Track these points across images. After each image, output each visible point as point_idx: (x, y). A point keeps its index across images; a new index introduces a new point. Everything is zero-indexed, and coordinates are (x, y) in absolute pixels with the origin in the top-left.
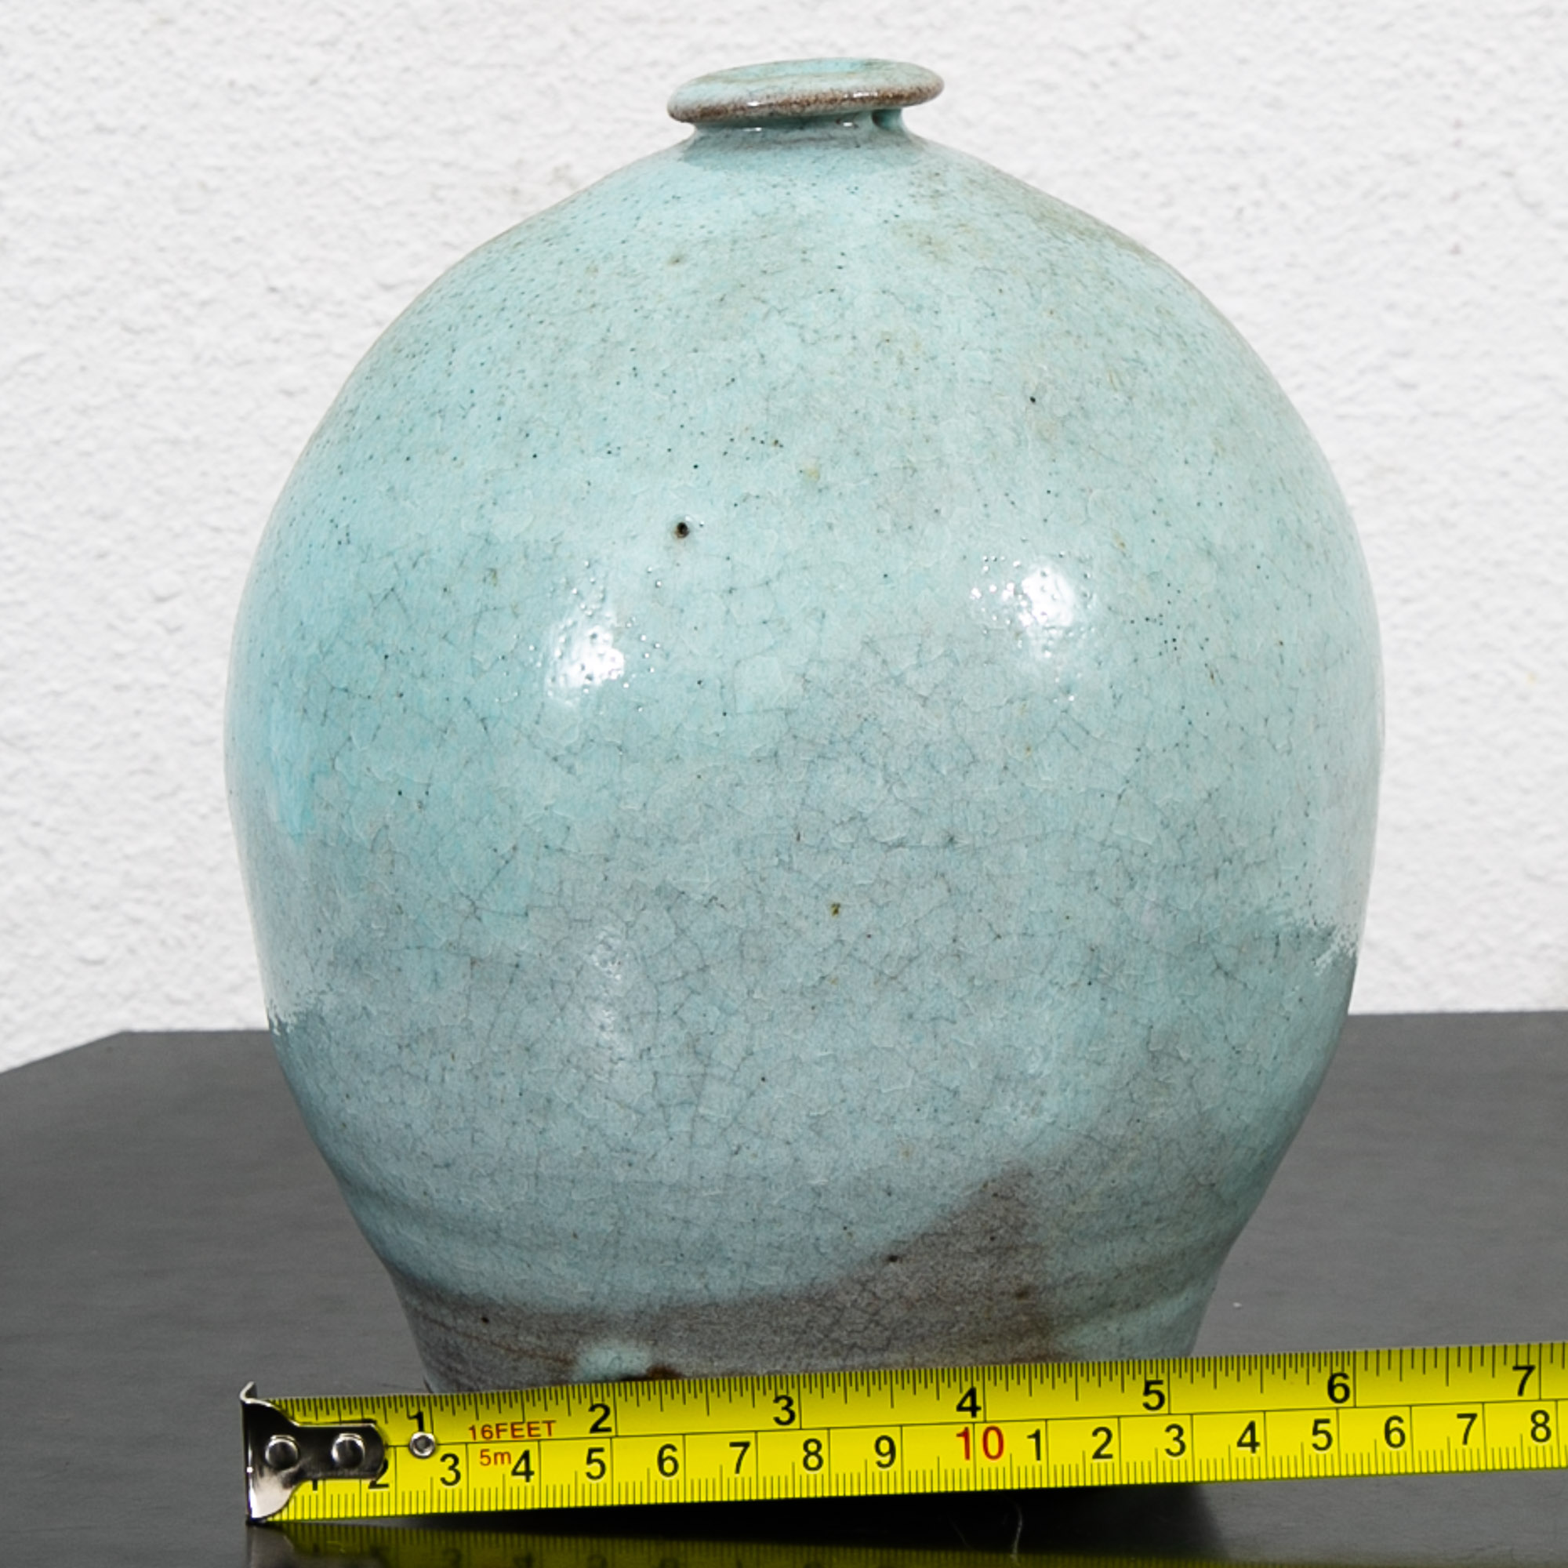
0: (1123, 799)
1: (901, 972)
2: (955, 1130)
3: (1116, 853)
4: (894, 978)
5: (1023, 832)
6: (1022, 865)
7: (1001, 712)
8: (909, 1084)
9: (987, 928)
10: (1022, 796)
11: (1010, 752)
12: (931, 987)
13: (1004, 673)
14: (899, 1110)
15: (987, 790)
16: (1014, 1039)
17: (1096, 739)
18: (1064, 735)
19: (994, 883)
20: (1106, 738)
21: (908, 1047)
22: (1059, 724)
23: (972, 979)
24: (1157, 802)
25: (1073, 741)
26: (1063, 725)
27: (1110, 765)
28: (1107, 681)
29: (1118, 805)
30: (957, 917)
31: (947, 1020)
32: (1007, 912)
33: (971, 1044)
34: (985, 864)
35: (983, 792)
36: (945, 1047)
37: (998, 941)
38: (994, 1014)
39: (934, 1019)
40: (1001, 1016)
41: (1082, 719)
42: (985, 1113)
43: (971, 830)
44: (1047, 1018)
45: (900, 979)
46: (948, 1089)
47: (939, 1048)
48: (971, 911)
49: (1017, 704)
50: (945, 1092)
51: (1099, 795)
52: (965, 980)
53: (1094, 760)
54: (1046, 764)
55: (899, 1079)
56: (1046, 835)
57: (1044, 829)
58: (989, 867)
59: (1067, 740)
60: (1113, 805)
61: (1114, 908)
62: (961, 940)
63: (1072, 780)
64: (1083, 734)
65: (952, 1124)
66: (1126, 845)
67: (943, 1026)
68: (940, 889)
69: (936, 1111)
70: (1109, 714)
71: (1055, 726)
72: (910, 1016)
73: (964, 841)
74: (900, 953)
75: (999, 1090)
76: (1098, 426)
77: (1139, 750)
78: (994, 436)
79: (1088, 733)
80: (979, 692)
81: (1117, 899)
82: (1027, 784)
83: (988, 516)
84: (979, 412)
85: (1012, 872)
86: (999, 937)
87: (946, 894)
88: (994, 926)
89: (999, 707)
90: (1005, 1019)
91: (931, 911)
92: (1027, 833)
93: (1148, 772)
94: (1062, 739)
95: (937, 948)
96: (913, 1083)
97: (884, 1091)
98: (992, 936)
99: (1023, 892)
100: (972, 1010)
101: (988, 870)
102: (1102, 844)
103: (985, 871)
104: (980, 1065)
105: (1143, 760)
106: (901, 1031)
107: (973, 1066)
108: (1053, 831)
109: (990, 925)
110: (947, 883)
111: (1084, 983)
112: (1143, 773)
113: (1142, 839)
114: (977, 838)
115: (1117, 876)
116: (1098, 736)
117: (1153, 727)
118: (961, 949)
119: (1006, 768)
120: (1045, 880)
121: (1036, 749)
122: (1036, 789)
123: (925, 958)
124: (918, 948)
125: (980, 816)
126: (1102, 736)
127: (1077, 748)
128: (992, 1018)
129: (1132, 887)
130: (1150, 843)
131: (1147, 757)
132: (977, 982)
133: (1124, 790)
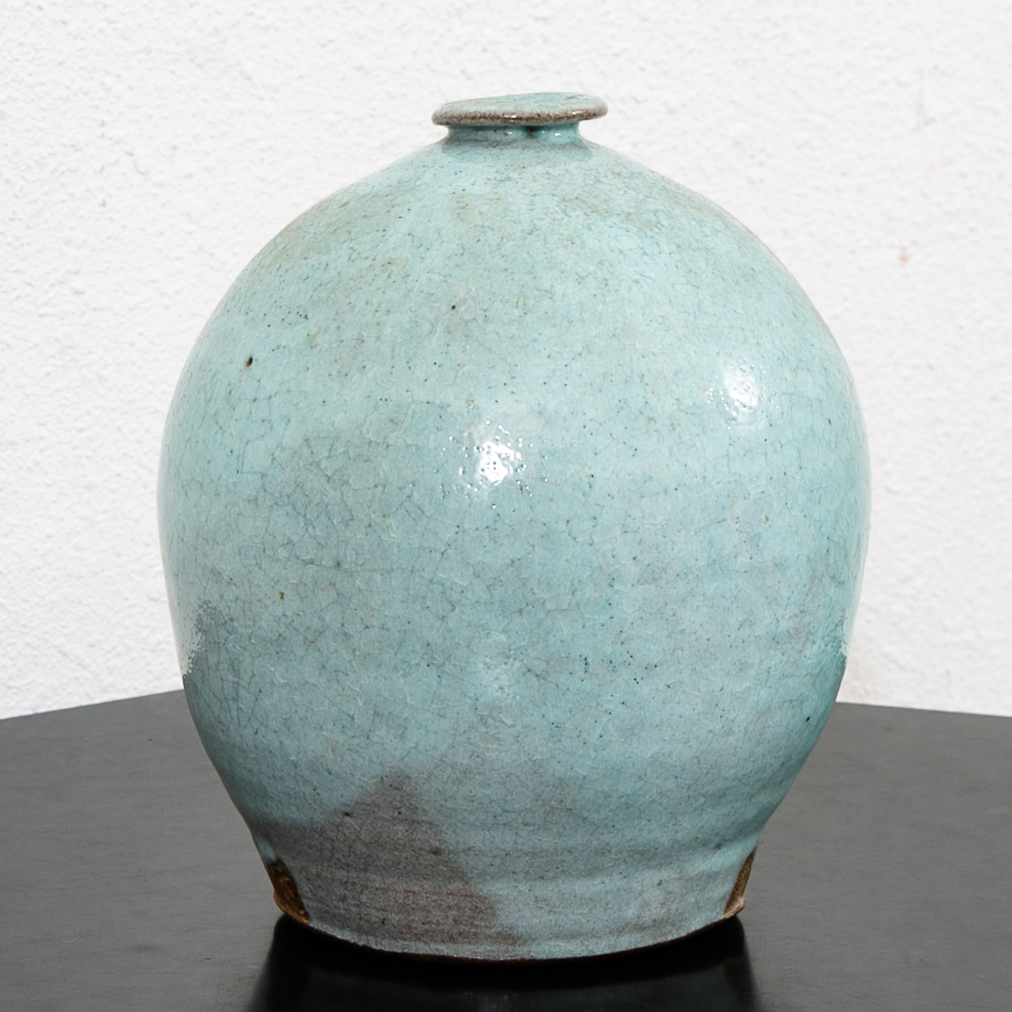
0: (445, 554)
1: (316, 639)
2: (356, 741)
3: (441, 588)
4: (313, 642)
5: (379, 566)
6: (379, 586)
7: (370, 492)
8: (326, 708)
9: (360, 621)
10: (379, 544)
11: (373, 517)
12: (332, 651)
13: (375, 468)
14: (324, 723)
15: (358, 537)
16: (382, 691)
17: (428, 517)
18: (407, 511)
19: (362, 594)
20: (435, 517)
21: (324, 685)
22: (404, 504)
23: (354, 650)
24: (470, 561)
25: (413, 515)
26: (407, 504)
27: (436, 533)
28: (439, 481)
29: (441, 559)
30: (343, 611)
31: (343, 673)
32: (371, 613)
33: (358, 690)
34: (357, 582)
35: (356, 539)
36: (343, 689)
37: (367, 630)
38: (369, 674)
39: (336, 671)
40: (374, 676)
41: (419, 502)
42: (371, 734)
43: (349, 560)
44: (402, 682)
45: (316, 643)
46: (348, 715)
47: (340, 689)
48: (351, 609)
49: (380, 488)
50: (347, 716)
51: (428, 551)
52: (351, 651)
53: (426, 529)
54: (394, 527)
55: (321, 704)
56: (393, 570)
57: (392, 566)
58: (359, 584)
59: (409, 515)
60: (438, 559)
61: (440, 621)
62: (346, 625)
63: (410, 539)
64: (420, 512)
65: (354, 737)
66: (448, 584)
67: (341, 676)
68: (332, 593)
69: (343, 727)
70: (438, 502)
71: (402, 504)
72: (324, 667)
73: (345, 566)
74: (314, 627)
75: (378, 721)
76: (490, 327)
77: (458, 527)
78: (417, 326)
79: (423, 512)
80: (359, 477)
81: (443, 616)
82: (382, 538)
83: (391, 373)
84: (415, 311)
85: (373, 589)
86: (367, 627)
87: (336, 596)
88: (364, 621)
89: (369, 489)
90: (375, 678)
91: (328, 605)
92: (381, 567)
93: (464, 541)
94: (405, 513)
95: (333, 628)
96: (329, 708)
97: (315, 710)
98: (364, 627)
99: (380, 602)
100: (357, 670)
101: (359, 586)
102: (431, 581)
103: (357, 587)
104: (365, 704)
105: (460, 534)
106: (320, 675)
107: (361, 704)
108: (397, 568)
109: (362, 619)
110: (336, 590)
111: (424, 664)
112: (460, 541)
113: (459, 582)
114: (352, 565)
115: (442, 602)
116: (429, 514)
117: (470, 514)
118: (346, 631)
119: (370, 525)
120: (393, 597)
121: (389, 516)
122: (387, 541)
123: (327, 633)
124: (323, 626)
125: (354, 552)
126: (432, 515)
127: (414, 520)
128: (369, 677)
129: (453, 610)
130: (465, 585)
131: (464, 532)
132: (357, 653)
133: (446, 550)
